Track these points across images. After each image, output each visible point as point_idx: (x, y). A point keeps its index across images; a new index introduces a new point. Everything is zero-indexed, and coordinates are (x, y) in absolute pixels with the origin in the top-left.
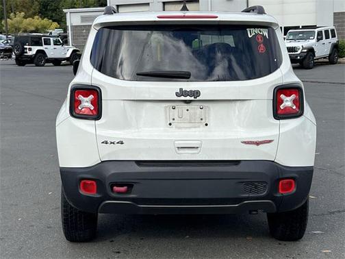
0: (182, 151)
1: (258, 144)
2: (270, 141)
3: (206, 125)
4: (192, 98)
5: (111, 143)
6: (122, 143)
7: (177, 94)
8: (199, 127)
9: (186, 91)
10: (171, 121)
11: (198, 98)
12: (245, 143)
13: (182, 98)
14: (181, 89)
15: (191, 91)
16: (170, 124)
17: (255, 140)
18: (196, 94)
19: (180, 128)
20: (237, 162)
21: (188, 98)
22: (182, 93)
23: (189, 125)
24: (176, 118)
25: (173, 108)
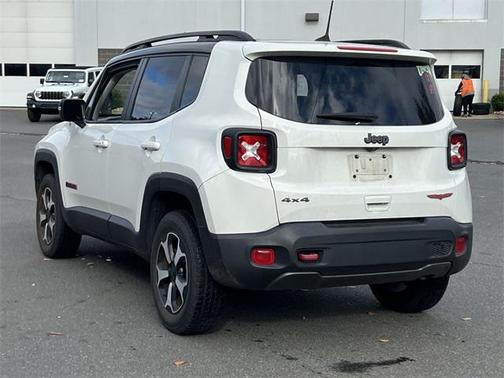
0: (371, 208)
1: (440, 197)
2: (450, 195)
3: (390, 177)
4: (381, 145)
5: (294, 200)
6: (307, 200)
7: (366, 141)
8: (383, 179)
9: (375, 137)
10: (356, 173)
11: (387, 145)
12: (430, 196)
13: (371, 145)
14: (369, 135)
15: (380, 137)
16: (355, 176)
17: (439, 194)
18: (384, 140)
19: (364, 181)
20: (421, 220)
21: (377, 145)
22: (371, 139)
23: (372, 177)
24: (359, 168)
25: (356, 157)
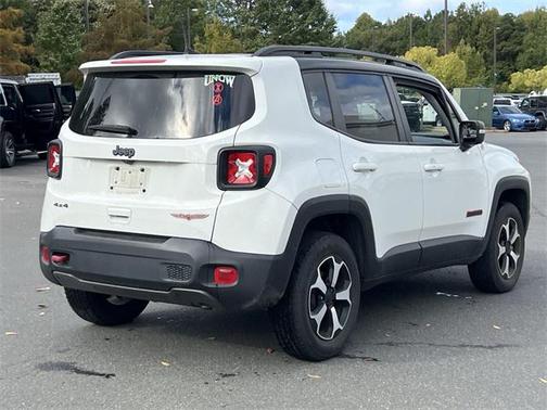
0: (115, 220)
1: (189, 218)
2: (204, 216)
3: (144, 191)
4: (127, 158)
5: (60, 205)
6: (66, 206)
7: (115, 153)
8: (138, 193)
9: (122, 149)
10: (113, 184)
11: (133, 158)
12: (176, 216)
13: (118, 157)
15: (126, 150)
16: (112, 188)
17: (185, 214)
18: (131, 152)
19: (119, 193)
21: (123, 157)
22: (118, 151)
23: (128, 190)
24: (118, 179)
25: (118, 169)
